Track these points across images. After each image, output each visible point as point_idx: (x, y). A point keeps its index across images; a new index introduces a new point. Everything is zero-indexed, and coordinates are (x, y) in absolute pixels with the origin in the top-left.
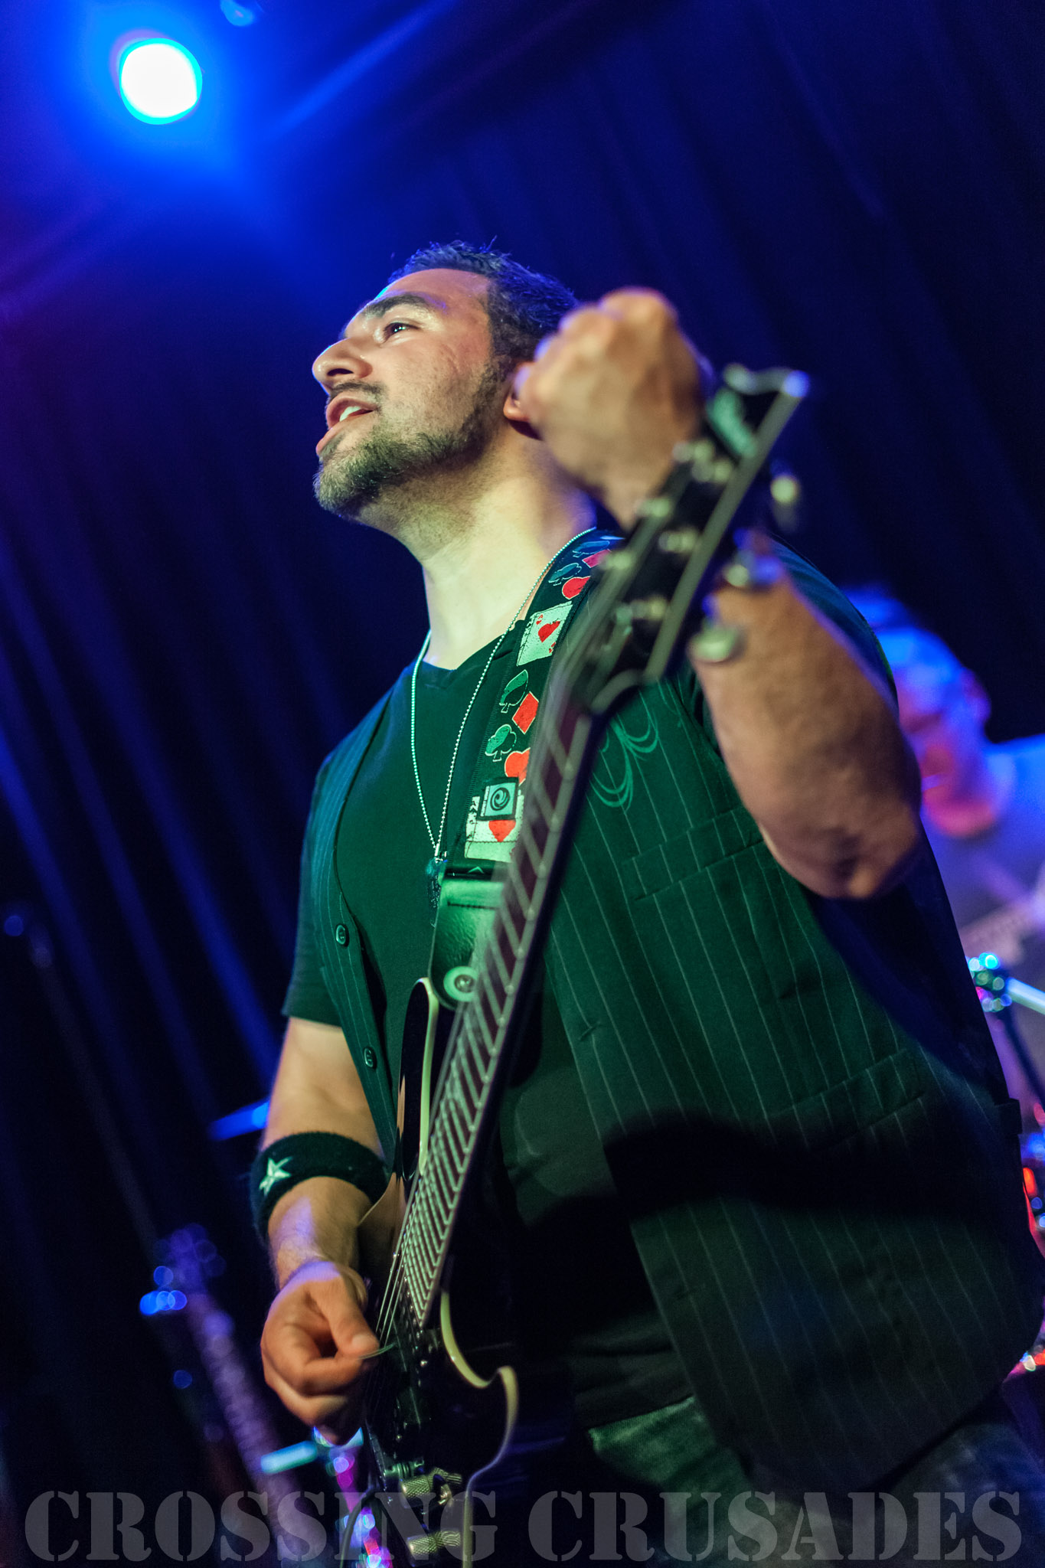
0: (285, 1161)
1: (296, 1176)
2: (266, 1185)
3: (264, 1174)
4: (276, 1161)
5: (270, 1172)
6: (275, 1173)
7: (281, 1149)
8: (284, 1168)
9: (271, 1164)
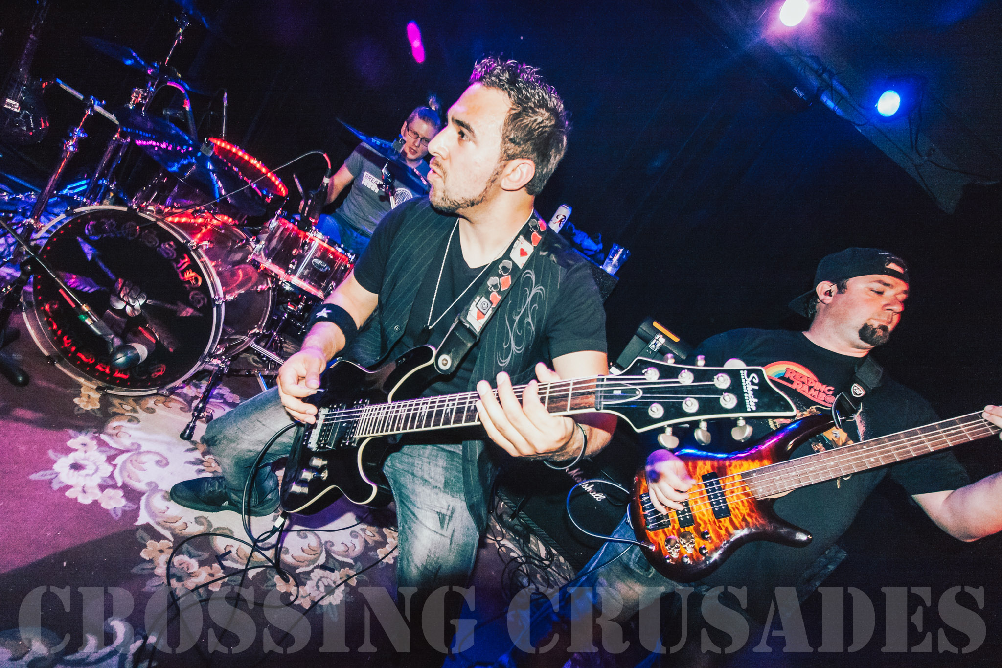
0: (329, 311)
1: (330, 319)
2: (319, 315)
3: (320, 311)
4: (327, 310)
5: (323, 311)
6: (324, 313)
7: (330, 307)
8: (328, 313)
9: (325, 309)
